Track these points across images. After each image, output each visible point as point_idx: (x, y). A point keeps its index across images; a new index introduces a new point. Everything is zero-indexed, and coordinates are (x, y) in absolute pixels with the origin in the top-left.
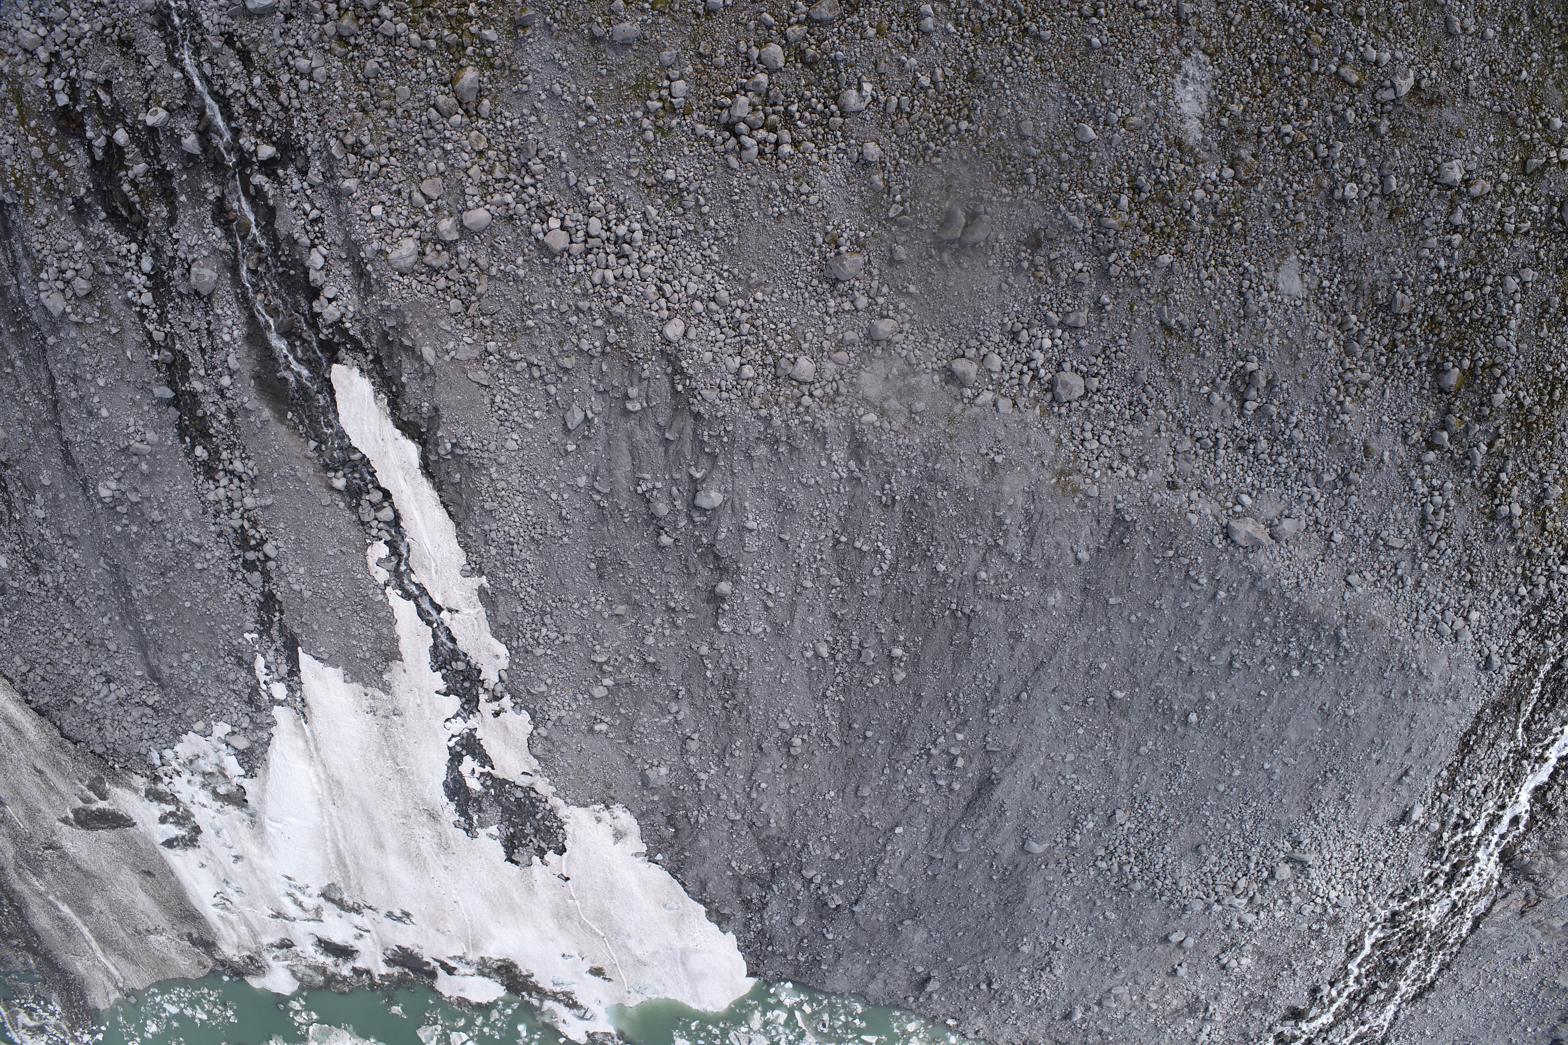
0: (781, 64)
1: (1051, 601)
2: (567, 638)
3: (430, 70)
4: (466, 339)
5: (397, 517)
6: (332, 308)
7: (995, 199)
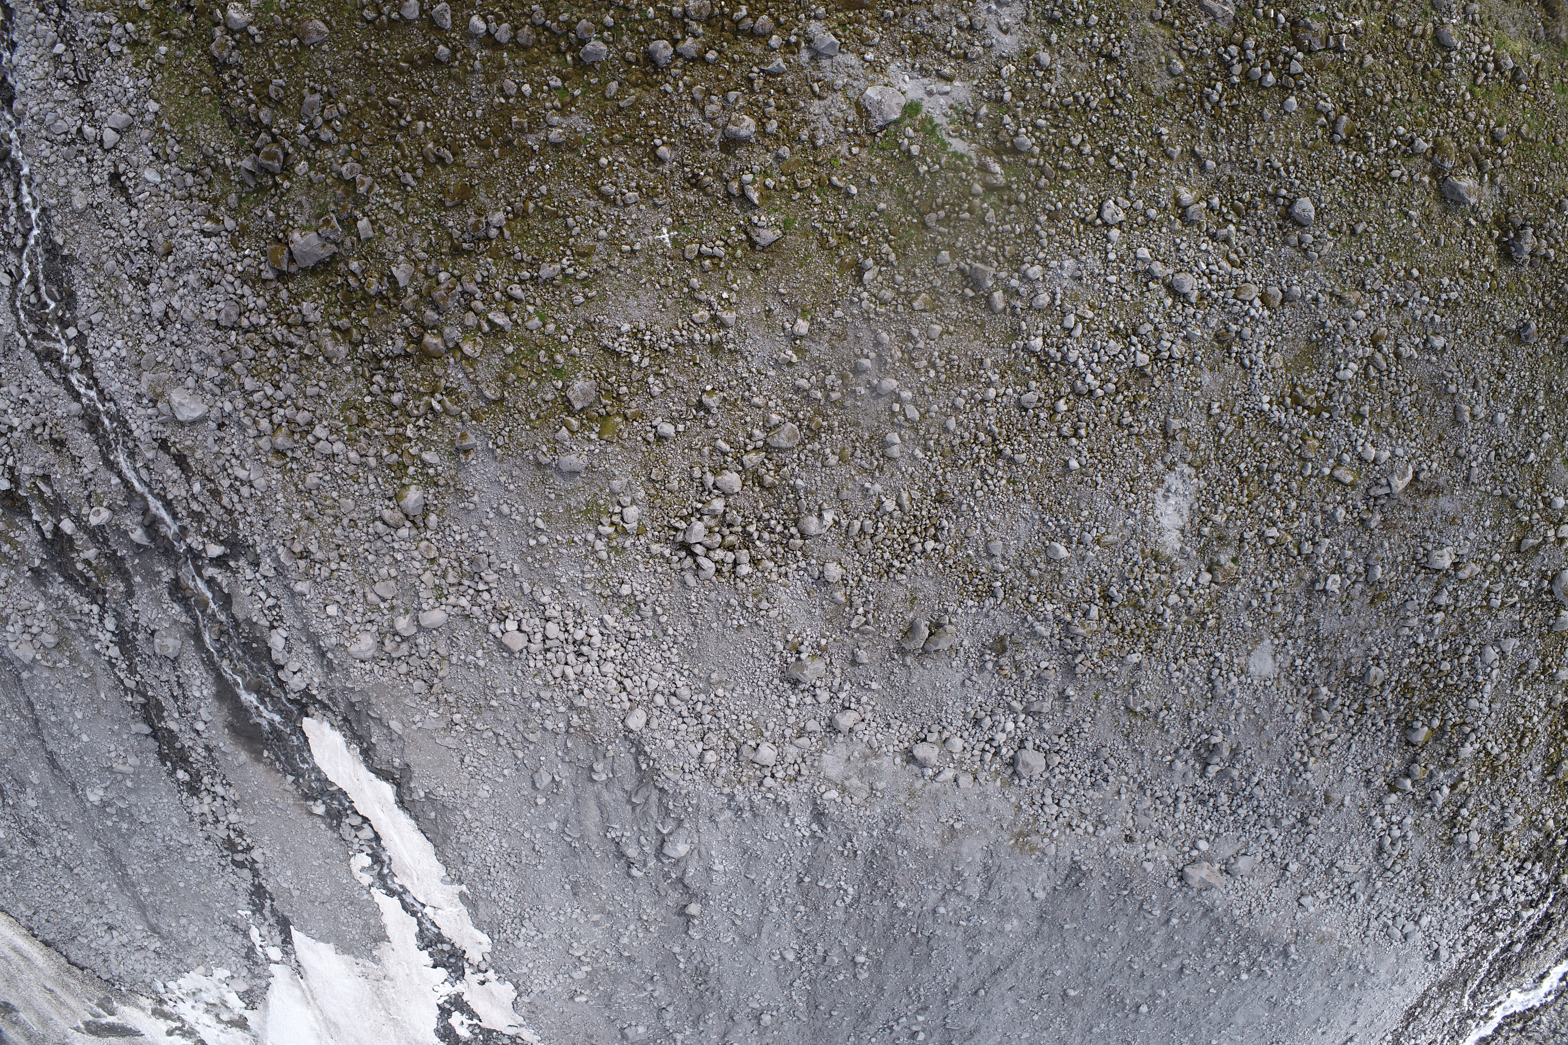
0: (737, 489)
1: (1008, 927)
3: (372, 487)
4: (432, 713)
5: (377, 838)
6: (297, 678)
7: (960, 611)
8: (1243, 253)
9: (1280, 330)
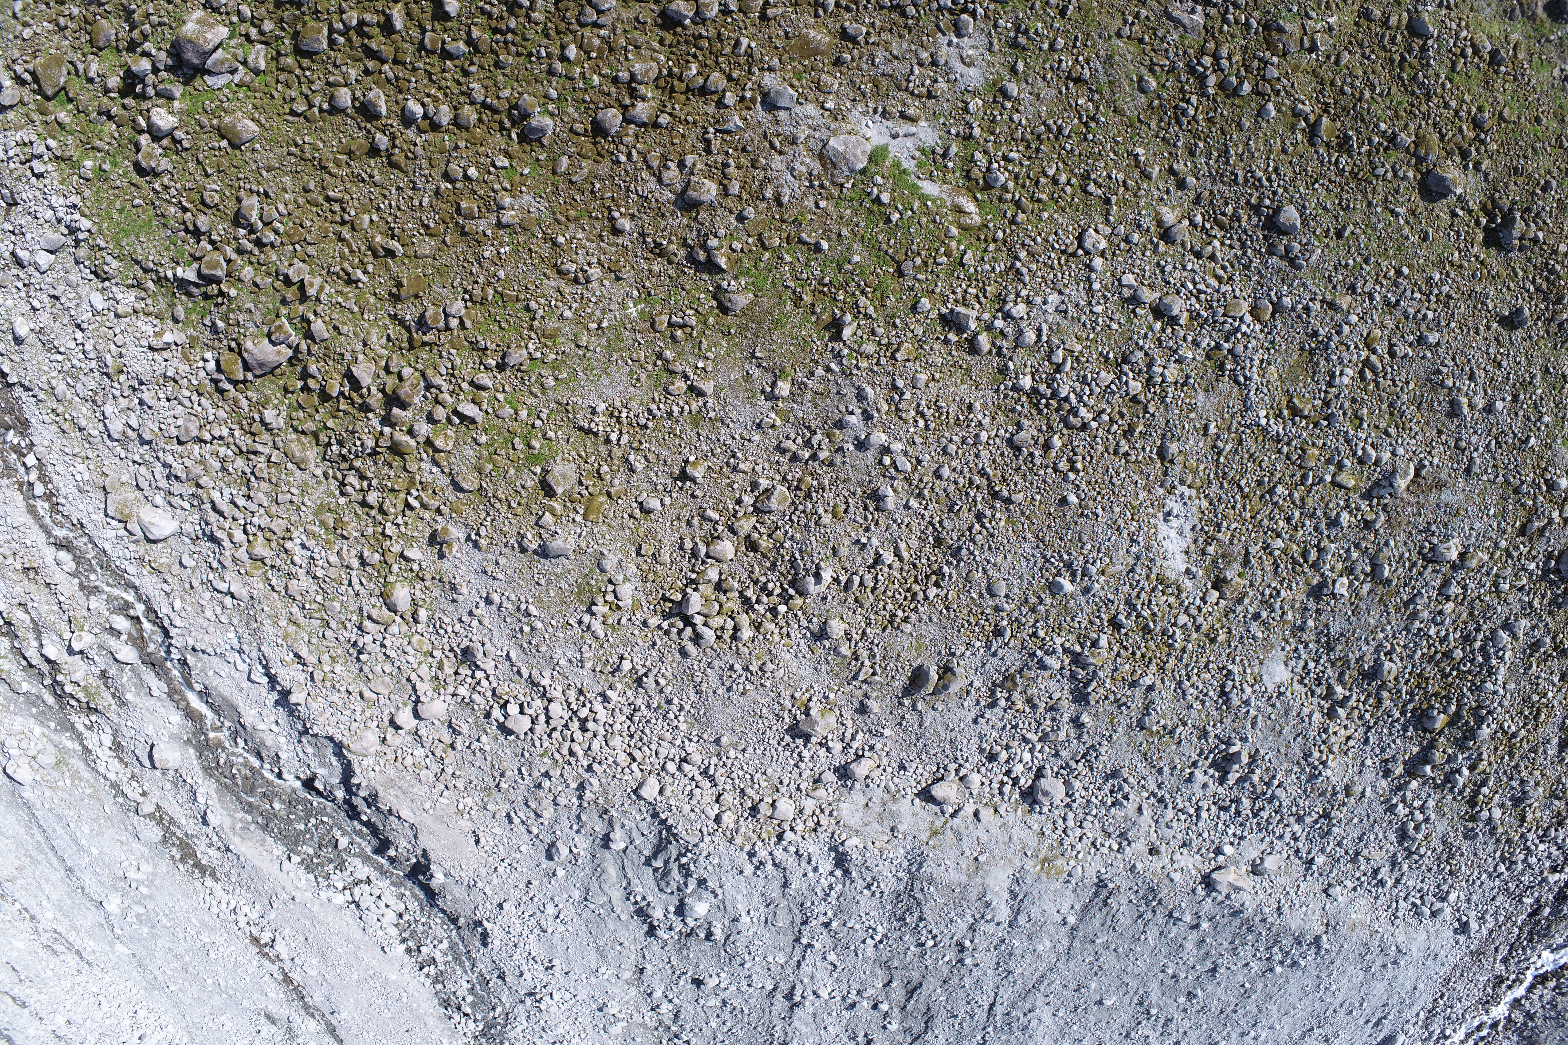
0: (730, 554)
4: (441, 800)
7: (968, 653)
8: (1229, 269)
9: (1272, 342)
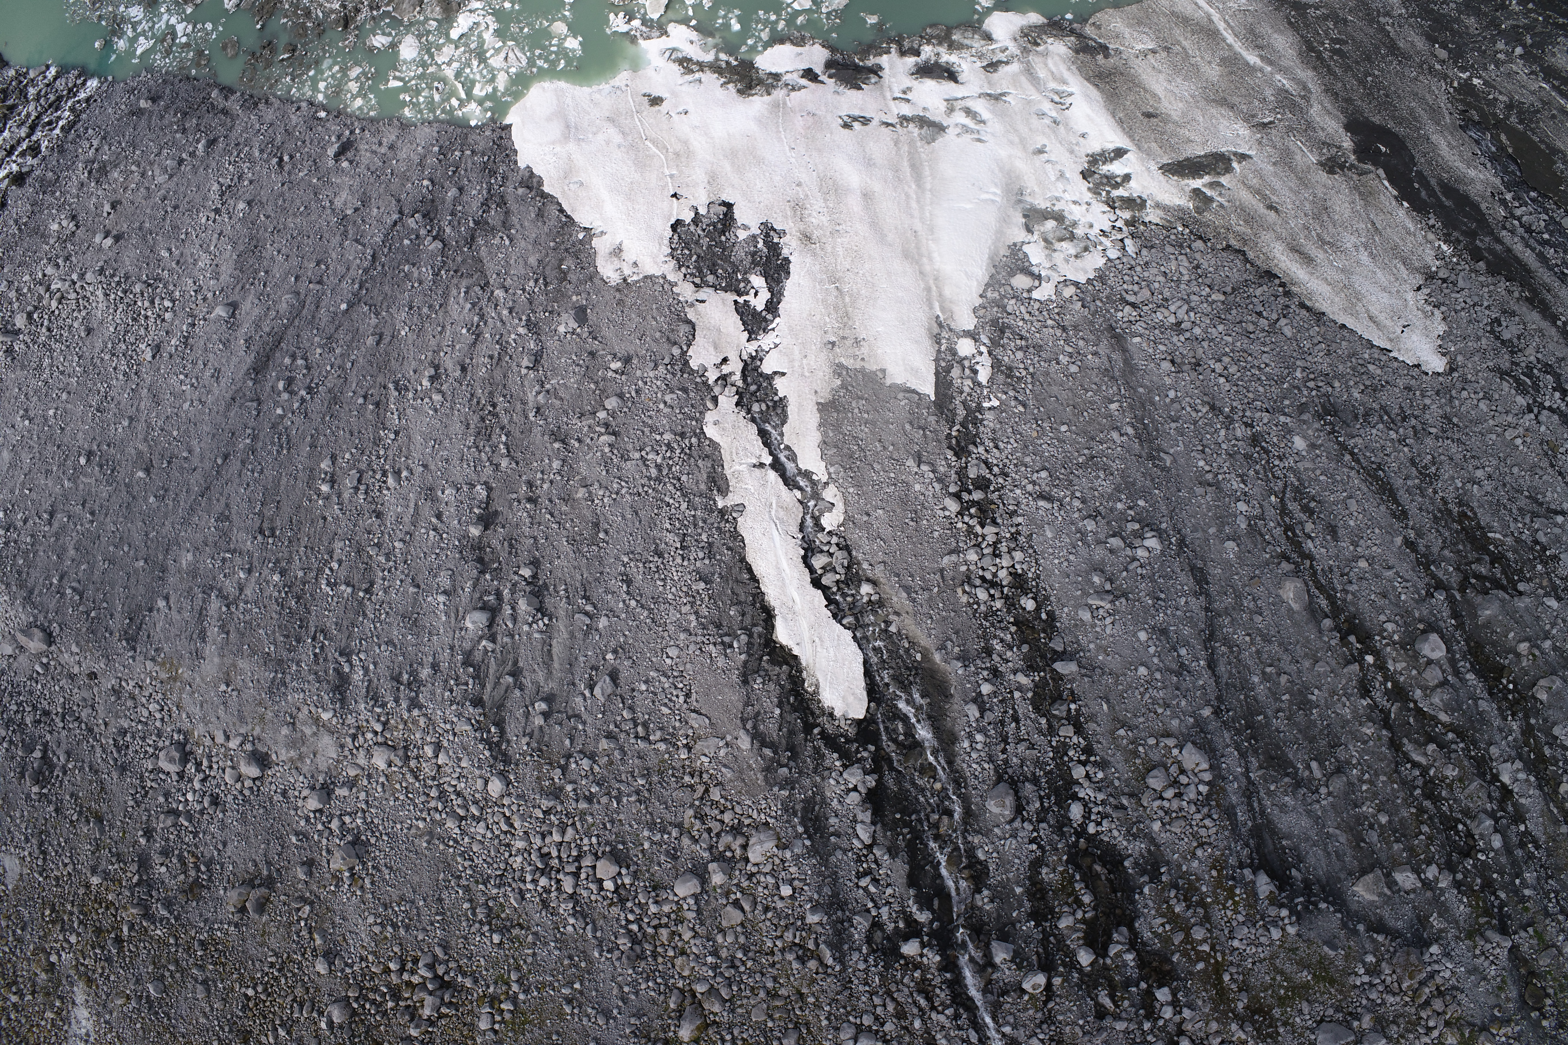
2: (637, 455)
4: (708, 760)
6: (853, 781)
